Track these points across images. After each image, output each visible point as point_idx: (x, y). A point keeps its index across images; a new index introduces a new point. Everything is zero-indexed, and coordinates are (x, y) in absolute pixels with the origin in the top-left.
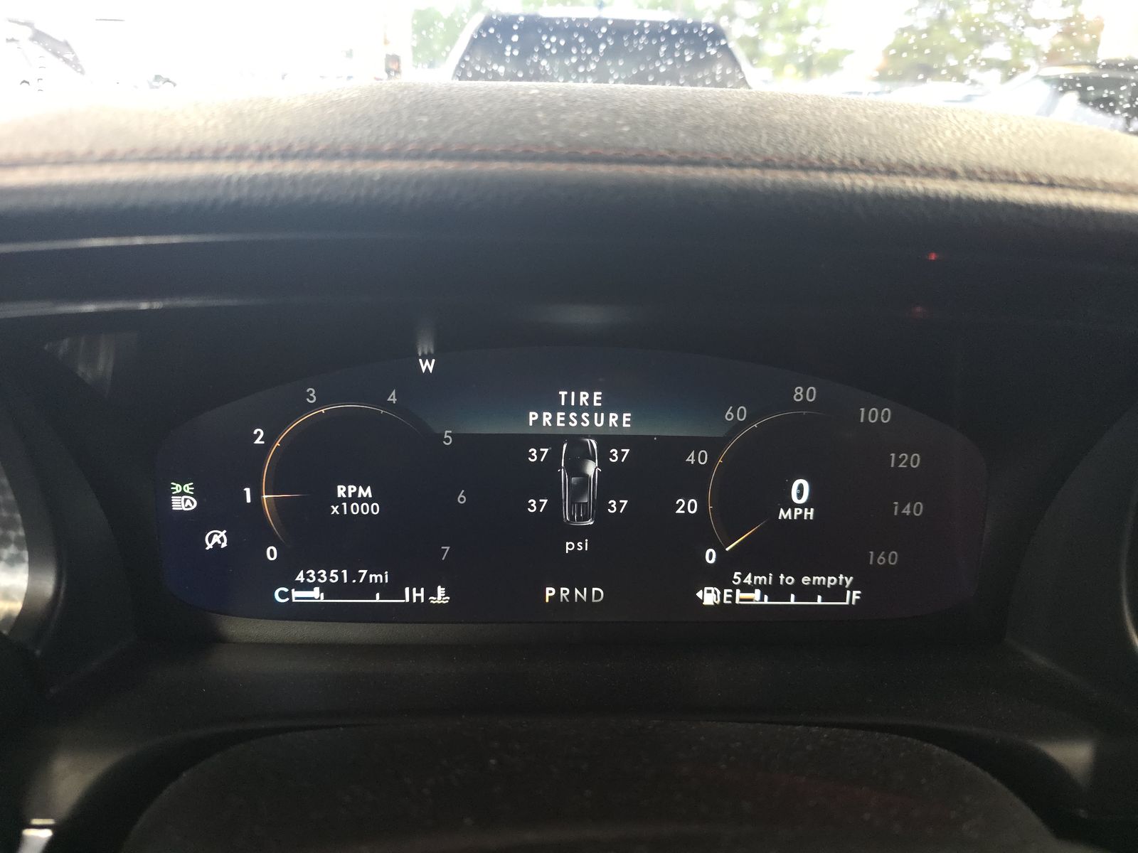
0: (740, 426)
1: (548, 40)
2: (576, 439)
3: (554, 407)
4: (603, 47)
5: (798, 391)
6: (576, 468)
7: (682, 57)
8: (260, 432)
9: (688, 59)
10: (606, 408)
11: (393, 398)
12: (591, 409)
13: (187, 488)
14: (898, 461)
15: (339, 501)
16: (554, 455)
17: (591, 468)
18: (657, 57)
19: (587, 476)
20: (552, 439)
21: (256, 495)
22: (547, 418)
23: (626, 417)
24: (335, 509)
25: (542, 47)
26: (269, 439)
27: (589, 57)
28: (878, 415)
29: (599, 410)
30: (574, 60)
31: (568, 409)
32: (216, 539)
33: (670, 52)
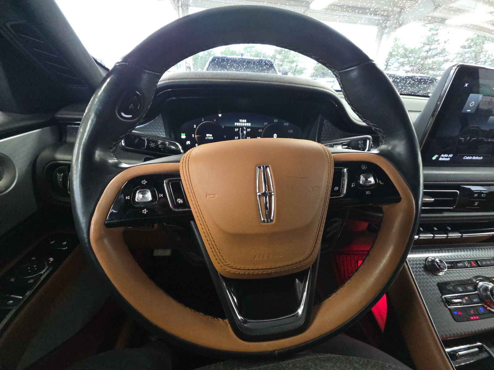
0: (266, 126)
1: (235, 65)
2: (242, 127)
3: (239, 122)
4: (245, 66)
5: (275, 120)
6: (242, 132)
7: (259, 69)
8: (195, 126)
9: (260, 69)
10: (247, 122)
11: (215, 120)
12: (244, 123)
13: (184, 134)
14: (290, 131)
15: (207, 137)
16: (239, 130)
17: (245, 132)
18: (255, 69)
19: (244, 134)
20: (238, 127)
21: (194, 136)
22: (238, 124)
23: (250, 124)
24: (206, 138)
25: (234, 66)
26: (196, 127)
27: (242, 68)
28: (286, 124)
29: (246, 123)
30: (239, 69)
31: (241, 122)
32: (188, 143)
33: (257, 67)
